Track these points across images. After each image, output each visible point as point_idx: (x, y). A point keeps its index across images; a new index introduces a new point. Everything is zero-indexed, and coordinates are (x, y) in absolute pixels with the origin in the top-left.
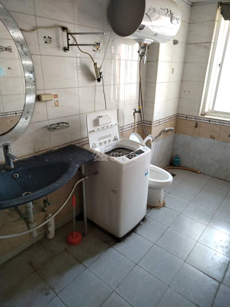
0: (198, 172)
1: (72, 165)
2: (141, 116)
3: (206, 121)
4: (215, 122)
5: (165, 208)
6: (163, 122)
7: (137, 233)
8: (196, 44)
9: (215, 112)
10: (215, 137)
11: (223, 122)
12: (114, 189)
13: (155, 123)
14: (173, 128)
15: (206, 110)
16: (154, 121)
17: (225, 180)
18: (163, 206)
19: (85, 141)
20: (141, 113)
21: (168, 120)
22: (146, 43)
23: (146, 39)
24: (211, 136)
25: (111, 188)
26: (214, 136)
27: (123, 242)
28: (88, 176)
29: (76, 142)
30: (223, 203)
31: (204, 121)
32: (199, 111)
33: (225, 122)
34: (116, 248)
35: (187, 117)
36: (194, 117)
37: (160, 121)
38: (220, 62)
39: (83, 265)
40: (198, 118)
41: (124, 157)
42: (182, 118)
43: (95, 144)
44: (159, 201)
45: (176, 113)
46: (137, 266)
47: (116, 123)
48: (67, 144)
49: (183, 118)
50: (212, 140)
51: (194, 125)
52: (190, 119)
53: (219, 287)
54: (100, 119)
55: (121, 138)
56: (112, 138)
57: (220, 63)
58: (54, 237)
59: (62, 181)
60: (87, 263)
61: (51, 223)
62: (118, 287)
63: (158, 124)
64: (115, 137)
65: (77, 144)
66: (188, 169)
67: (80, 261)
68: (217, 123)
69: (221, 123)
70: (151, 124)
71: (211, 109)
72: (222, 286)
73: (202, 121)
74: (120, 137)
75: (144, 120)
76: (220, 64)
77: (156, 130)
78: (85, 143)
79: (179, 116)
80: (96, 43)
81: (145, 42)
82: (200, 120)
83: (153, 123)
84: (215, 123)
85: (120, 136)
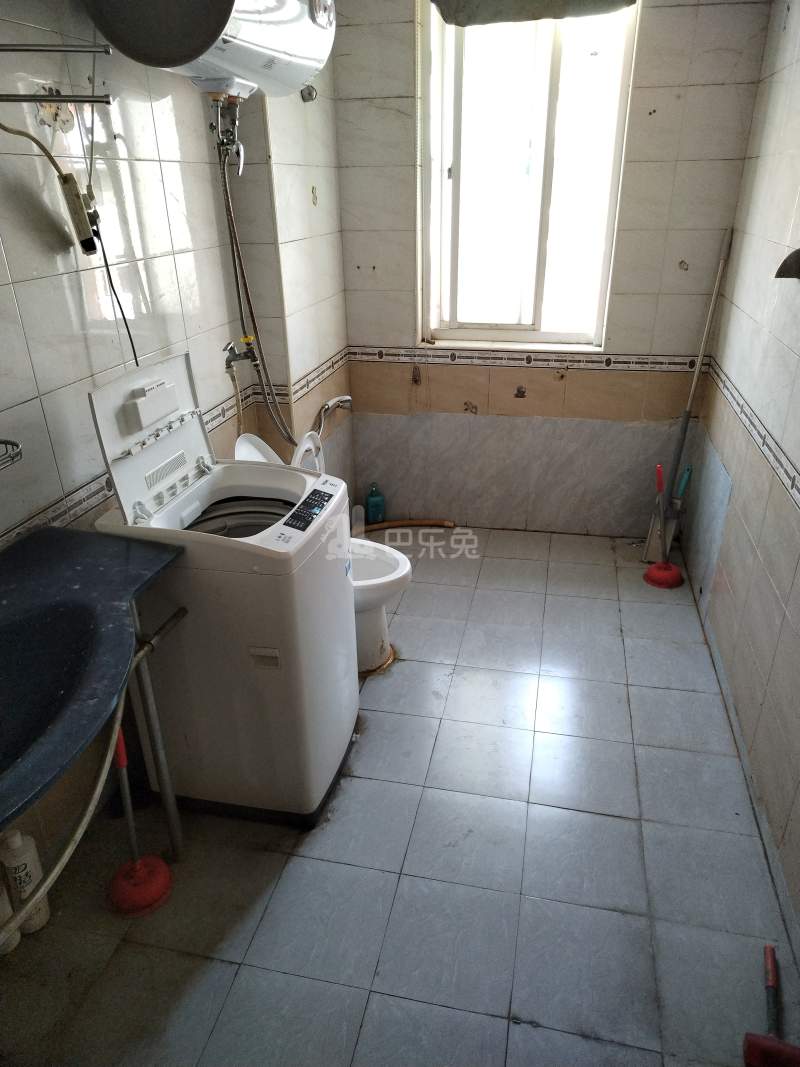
0: (446, 523)
1: (99, 607)
2: (258, 371)
3: (441, 360)
4: (468, 358)
5: (402, 663)
6: (317, 381)
7: (355, 774)
8: (366, 102)
9: (462, 326)
10: (478, 406)
11: (493, 355)
12: (268, 652)
13: (297, 387)
14: (349, 398)
15: (434, 324)
16: (293, 381)
17: (525, 530)
18: (395, 659)
19: (80, 502)
20: (255, 359)
21: (328, 373)
22: (236, 95)
23: (237, 80)
24: (465, 404)
25: (252, 650)
26: (475, 403)
27: (325, 824)
28: (156, 634)
29: (50, 514)
30: (549, 598)
31: (437, 360)
32: (416, 330)
33: (500, 355)
34: (311, 854)
35: (381, 355)
36: (403, 352)
37: (309, 378)
38: (448, 164)
39: (223, 961)
40: (418, 352)
41: (279, 527)
42: (365, 358)
43: (139, 503)
44: (382, 646)
45: (345, 345)
46: (405, 880)
47: (192, 409)
48: (17, 531)
49: (370, 358)
50: (469, 416)
51: (409, 376)
52: (391, 358)
53: (641, 833)
54: (140, 401)
55: (217, 463)
56: (190, 469)
57: (450, 166)
58: (52, 915)
59: (106, 682)
60: (231, 951)
61: (28, 869)
62: (376, 973)
63: (306, 390)
64: (198, 461)
65: (54, 519)
66: (415, 522)
67: (200, 954)
68: (476, 361)
69: (488, 358)
70: (287, 395)
71: (447, 318)
72: (647, 828)
73: (430, 360)
74: (213, 459)
75: (269, 385)
76: (450, 170)
77: (302, 412)
78: (81, 509)
79: (355, 354)
80: (44, 88)
81: (233, 92)
82: (424, 360)
83: (293, 389)
84: (469, 361)
85: (212, 457)
